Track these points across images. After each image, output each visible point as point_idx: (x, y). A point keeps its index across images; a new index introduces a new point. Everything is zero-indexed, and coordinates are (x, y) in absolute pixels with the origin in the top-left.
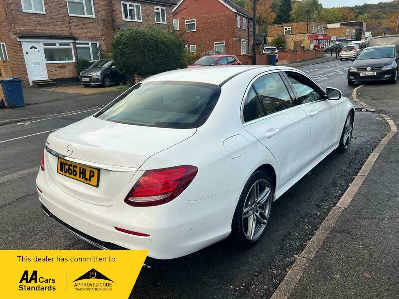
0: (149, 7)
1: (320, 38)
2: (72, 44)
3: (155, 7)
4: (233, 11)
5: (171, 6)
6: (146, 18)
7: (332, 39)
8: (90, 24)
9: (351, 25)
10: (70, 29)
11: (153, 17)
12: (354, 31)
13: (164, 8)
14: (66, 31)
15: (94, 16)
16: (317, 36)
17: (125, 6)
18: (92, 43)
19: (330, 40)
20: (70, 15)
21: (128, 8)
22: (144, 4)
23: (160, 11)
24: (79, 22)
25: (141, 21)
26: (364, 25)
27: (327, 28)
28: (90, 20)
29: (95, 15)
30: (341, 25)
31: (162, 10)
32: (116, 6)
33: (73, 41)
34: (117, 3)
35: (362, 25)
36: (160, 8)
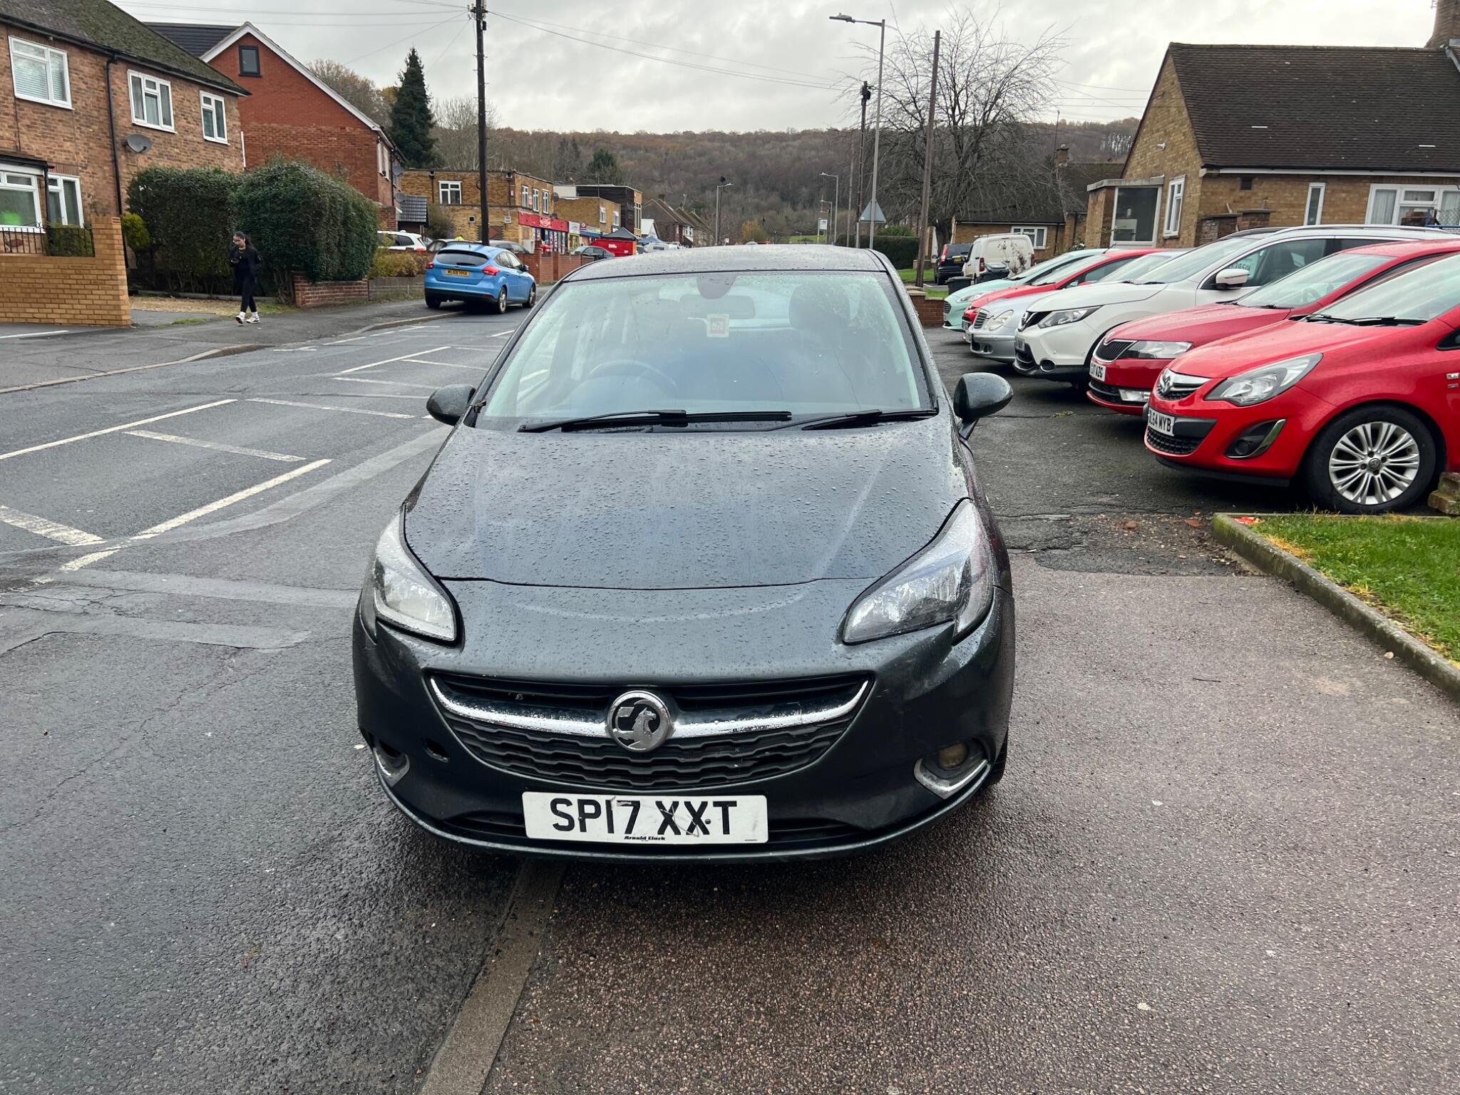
0: (189, 92)
1: (546, 223)
2: (34, 180)
3: (203, 94)
4: (371, 126)
5: (237, 95)
6: (183, 123)
7: (571, 231)
8: (60, 127)
9: (607, 194)
10: (17, 134)
11: (198, 122)
12: (617, 214)
13: (221, 99)
14: (9, 139)
15: (68, 104)
16: (538, 218)
17: (137, 82)
18: (65, 182)
19: (567, 233)
20: (18, 95)
21: (145, 89)
22: (178, 81)
23: (212, 107)
24: (36, 116)
25: (171, 129)
26: (638, 198)
27: (555, 198)
28: (59, 115)
29: (73, 102)
30: (581, 192)
31: (218, 104)
32: (117, 81)
33: (37, 172)
34: (119, 74)
35: (633, 197)
36: (214, 97)
